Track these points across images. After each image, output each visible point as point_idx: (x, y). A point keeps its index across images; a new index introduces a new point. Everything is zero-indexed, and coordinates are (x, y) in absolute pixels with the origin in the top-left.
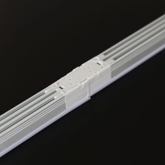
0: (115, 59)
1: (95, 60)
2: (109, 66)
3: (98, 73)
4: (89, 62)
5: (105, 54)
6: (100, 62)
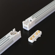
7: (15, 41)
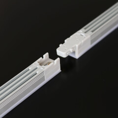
0: (93, 31)
1: (79, 33)
2: (89, 36)
3: (83, 41)
4: (75, 34)
5: (85, 29)
6: (82, 34)
7: (47, 79)
